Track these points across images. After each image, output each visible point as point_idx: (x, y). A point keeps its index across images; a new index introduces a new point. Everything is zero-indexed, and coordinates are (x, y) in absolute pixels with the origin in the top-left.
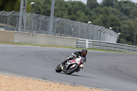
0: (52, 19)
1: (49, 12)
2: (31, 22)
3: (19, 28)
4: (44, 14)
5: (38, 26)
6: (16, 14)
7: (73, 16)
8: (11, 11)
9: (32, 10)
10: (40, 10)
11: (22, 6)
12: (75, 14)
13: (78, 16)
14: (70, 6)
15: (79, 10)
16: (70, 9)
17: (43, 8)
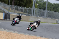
0: (46, 11)
1: (45, 8)
2: (37, 12)
3: (32, 15)
4: (43, 9)
5: (40, 14)
6: (31, 9)
7: (55, 10)
8: (28, 7)
9: (38, 7)
10: (41, 7)
11: (33, 6)
12: (56, 9)
13: (57, 10)
14: (54, 6)
15: (58, 7)
16: (54, 7)
17: (43, 6)
